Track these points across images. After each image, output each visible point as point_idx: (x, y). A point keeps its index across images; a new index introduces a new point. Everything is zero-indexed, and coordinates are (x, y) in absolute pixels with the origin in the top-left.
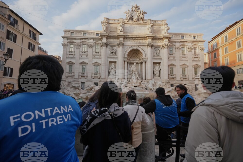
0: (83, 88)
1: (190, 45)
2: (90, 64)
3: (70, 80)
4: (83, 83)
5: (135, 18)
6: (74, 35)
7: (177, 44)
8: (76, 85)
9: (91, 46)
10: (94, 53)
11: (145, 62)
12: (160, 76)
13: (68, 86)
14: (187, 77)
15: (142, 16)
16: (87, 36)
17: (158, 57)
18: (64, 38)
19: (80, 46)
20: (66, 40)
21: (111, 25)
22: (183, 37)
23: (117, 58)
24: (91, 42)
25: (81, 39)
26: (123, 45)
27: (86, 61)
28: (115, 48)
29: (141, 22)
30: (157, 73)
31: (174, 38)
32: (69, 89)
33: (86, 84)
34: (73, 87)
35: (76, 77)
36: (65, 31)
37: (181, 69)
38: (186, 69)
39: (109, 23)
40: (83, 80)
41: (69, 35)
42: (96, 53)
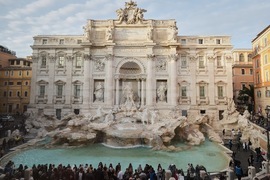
0: (59, 118)
1: (210, 53)
2: (69, 83)
3: (41, 106)
4: (59, 111)
5: (131, 18)
6: (48, 44)
7: (193, 53)
8: (49, 114)
9: (71, 59)
10: (74, 69)
11: (145, 80)
12: (166, 99)
13: (39, 114)
14: (206, 100)
15: (139, 15)
16: (65, 44)
17: (163, 73)
18: (34, 48)
19: (56, 58)
20: (36, 51)
21: (97, 30)
22: (201, 41)
23: (104, 75)
24: (70, 52)
25: (57, 49)
26: (113, 57)
27: (64, 79)
28: (103, 61)
29: (139, 23)
30: (161, 94)
31: (187, 44)
32: (40, 119)
33: (64, 112)
34: (46, 116)
35: (50, 102)
36: (35, 38)
37: (198, 88)
38: (206, 88)
39: (94, 27)
40: (59, 106)
41: (41, 44)
42: (77, 67)
